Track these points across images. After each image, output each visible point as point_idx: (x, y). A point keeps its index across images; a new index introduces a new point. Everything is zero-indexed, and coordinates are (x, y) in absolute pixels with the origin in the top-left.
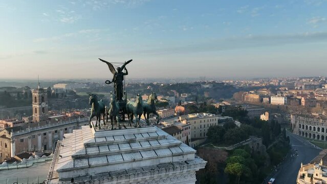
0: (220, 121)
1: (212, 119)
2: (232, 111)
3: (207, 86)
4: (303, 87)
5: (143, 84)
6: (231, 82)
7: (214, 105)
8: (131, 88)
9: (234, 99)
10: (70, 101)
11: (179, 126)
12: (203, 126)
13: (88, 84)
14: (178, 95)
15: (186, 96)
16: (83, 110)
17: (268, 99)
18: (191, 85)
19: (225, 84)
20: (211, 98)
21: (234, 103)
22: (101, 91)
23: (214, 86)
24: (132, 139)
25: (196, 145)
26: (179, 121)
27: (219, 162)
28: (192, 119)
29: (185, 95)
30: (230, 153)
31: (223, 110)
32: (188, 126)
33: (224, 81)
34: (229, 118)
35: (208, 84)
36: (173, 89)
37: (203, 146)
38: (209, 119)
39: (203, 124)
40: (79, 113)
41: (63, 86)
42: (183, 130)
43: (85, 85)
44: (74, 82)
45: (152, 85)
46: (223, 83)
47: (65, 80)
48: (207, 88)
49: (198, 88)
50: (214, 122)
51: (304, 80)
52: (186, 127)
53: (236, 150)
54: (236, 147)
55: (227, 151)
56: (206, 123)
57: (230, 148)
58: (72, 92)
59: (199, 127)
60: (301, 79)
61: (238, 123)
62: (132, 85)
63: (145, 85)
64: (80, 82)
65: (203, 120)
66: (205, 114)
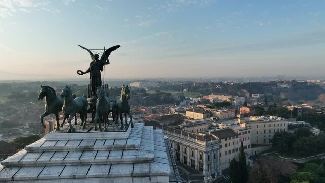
0: (290, 127)
1: (280, 123)
2: (309, 115)
3: (285, 86)
5: (213, 83)
6: (318, 81)
7: (289, 107)
8: (199, 87)
9: (319, 102)
10: (139, 98)
11: (236, 129)
12: (267, 131)
13: (159, 83)
14: (248, 95)
15: (258, 97)
16: (149, 107)
18: (265, 85)
19: (308, 84)
20: (288, 99)
21: (318, 106)
22: (171, 90)
23: (294, 86)
24: (88, 146)
25: (257, 153)
26: (238, 124)
27: (285, 175)
28: (254, 122)
29: (257, 95)
30: (301, 167)
31: (299, 114)
32: (247, 130)
33: (308, 81)
34: (304, 123)
35: (285, 84)
36: (243, 89)
37: (265, 154)
38: (276, 123)
39: (267, 129)
40: (144, 110)
41: (137, 85)
42: (240, 134)
43: (157, 84)
44: (148, 81)
45: (221, 84)
46: (306, 83)
47: (140, 79)
48: (285, 88)
49: (273, 88)
50: (283, 127)
52: (245, 131)
53: (308, 164)
54: (310, 160)
55: (296, 164)
56: (272, 128)
57: (301, 161)
58: (143, 91)
59: (263, 132)
61: (316, 131)
62: (201, 84)
63: (213, 85)
64: (152, 81)
65: (268, 124)
66: (271, 117)
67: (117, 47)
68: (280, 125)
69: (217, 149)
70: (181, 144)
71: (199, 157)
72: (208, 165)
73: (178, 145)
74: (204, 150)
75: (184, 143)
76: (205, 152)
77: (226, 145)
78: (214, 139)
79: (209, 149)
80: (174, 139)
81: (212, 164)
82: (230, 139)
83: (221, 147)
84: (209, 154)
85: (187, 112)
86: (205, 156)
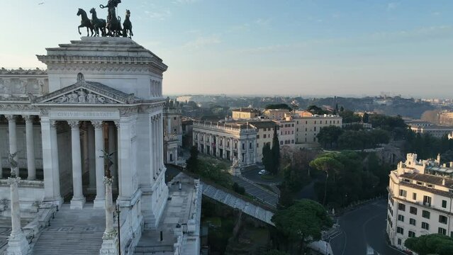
1: (333, 120)
3: (384, 102)
11: (278, 121)
12: (318, 129)
32: (291, 124)
38: (328, 120)
39: (318, 126)
42: (282, 126)
50: (336, 125)
52: (288, 124)
56: (323, 125)
59: (313, 130)
65: (318, 121)
66: (325, 115)
68: (332, 122)
69: (254, 138)
70: (218, 136)
71: (234, 146)
72: (243, 154)
73: (214, 137)
74: (238, 137)
75: (220, 134)
76: (239, 140)
77: (265, 136)
78: (250, 127)
79: (245, 137)
80: (211, 132)
81: (247, 154)
82: (269, 130)
83: (258, 137)
84: (244, 142)
85: (233, 112)
86: (239, 144)
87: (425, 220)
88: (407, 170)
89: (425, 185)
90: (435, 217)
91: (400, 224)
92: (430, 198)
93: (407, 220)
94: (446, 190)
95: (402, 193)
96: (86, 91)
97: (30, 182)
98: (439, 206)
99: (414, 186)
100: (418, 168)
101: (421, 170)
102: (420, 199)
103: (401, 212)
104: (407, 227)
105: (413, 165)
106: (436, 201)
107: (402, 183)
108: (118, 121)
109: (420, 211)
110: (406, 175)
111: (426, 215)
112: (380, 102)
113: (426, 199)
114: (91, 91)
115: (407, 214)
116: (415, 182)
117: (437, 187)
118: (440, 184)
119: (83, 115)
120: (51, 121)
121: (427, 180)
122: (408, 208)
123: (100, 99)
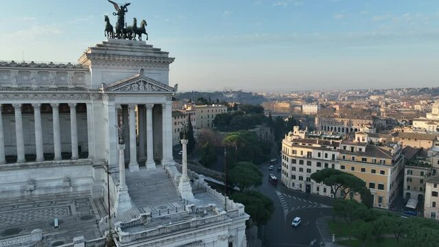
4: (346, 98)
12: (210, 116)
17: (299, 108)
23: (239, 96)
26: (185, 109)
28: (199, 108)
32: (193, 112)
35: (232, 93)
38: (218, 109)
39: (210, 113)
42: (187, 114)
51: (350, 93)
56: (214, 113)
59: (207, 117)
60: (347, 91)
65: (210, 110)
66: (213, 105)
67: (129, 4)
68: (221, 110)
77: (175, 124)
82: (178, 118)
87: (309, 167)
88: (294, 137)
89: (307, 145)
90: (314, 163)
91: (293, 173)
92: (311, 153)
93: (298, 169)
94: (319, 146)
95: (294, 152)
96: (145, 83)
97: (59, 162)
98: (317, 157)
99: (301, 147)
100: (301, 135)
101: (303, 136)
102: (305, 154)
103: (294, 165)
104: (297, 174)
105: (298, 134)
106: (315, 154)
107: (293, 146)
108: (165, 104)
109: (305, 162)
110: (294, 140)
111: (309, 163)
112: (228, 96)
113: (309, 154)
114: (148, 82)
115: (298, 166)
116: (301, 144)
117: (314, 145)
118: (315, 143)
119: (141, 100)
120: (116, 105)
121: (307, 142)
122: (298, 161)
123: (154, 88)
